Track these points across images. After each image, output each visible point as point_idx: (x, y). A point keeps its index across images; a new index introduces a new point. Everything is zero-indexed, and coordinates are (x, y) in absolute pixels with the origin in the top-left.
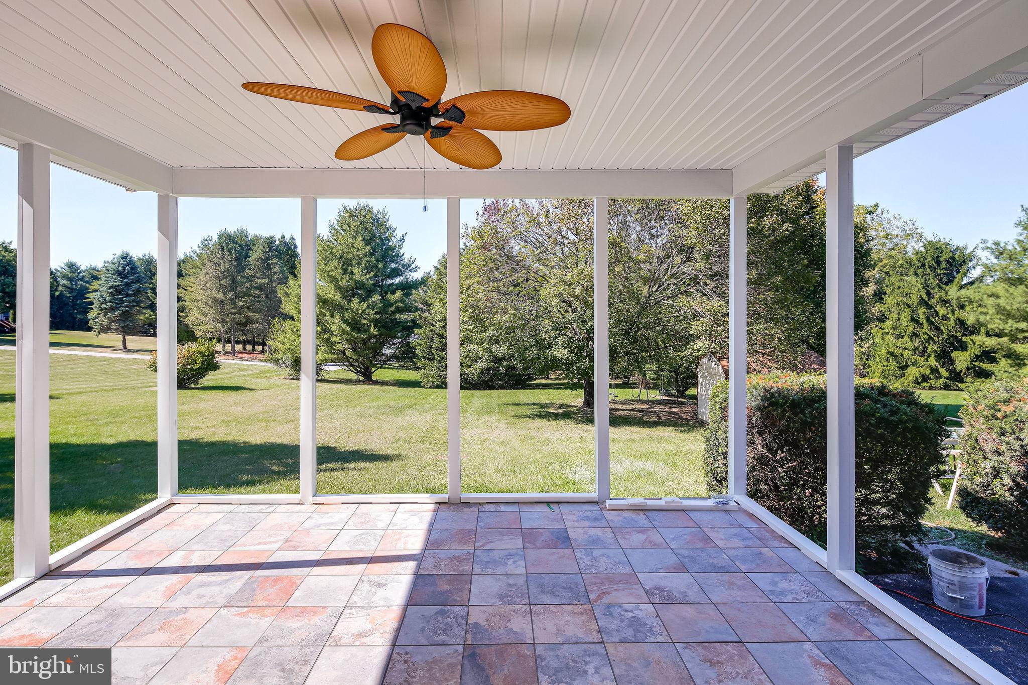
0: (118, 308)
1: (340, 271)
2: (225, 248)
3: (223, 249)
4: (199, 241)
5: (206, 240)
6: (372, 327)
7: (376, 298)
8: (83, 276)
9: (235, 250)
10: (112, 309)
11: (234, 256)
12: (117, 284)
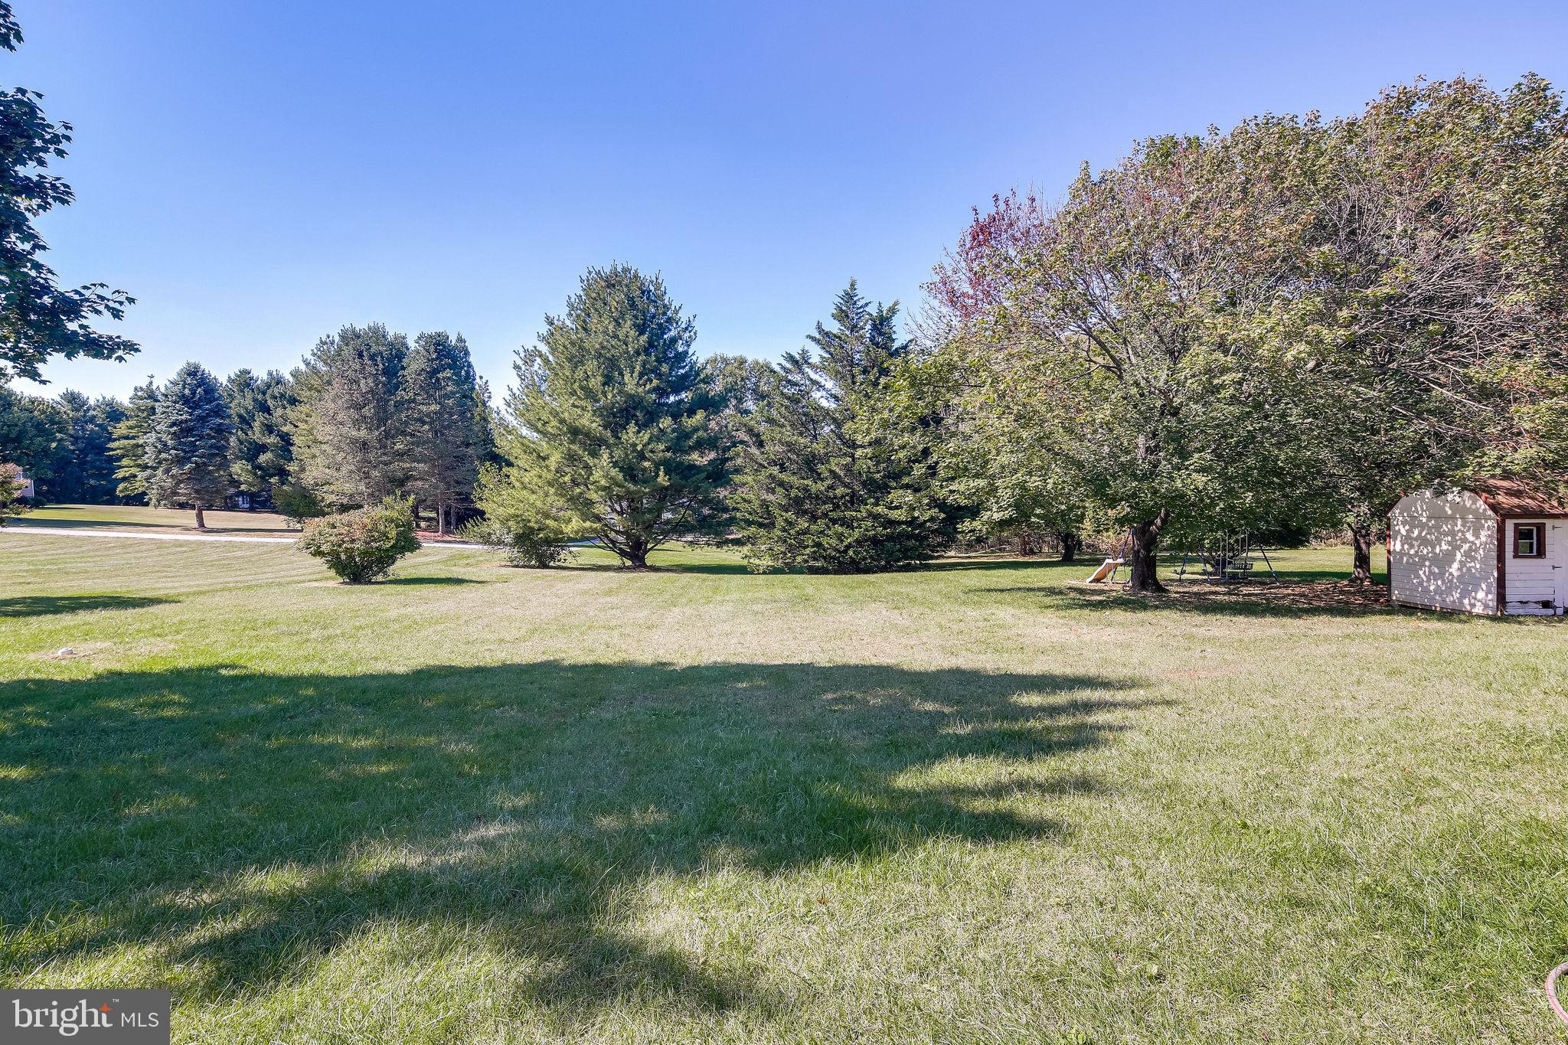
0: (189, 460)
1: (600, 378)
2: (365, 353)
3: (361, 356)
4: (313, 344)
5: (325, 343)
6: (661, 473)
7: (666, 423)
8: (94, 417)
9: (382, 357)
10: (180, 461)
11: (381, 366)
12: (184, 417)
